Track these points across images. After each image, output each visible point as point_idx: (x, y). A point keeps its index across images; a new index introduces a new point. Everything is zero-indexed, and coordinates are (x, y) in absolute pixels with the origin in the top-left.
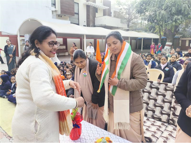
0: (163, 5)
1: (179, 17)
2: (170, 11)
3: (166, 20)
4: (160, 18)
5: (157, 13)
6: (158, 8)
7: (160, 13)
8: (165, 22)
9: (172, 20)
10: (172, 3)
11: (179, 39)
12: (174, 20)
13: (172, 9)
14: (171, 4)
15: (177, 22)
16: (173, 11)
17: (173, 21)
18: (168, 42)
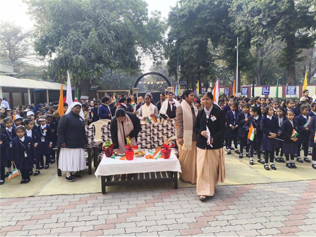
0: (78, 48)
1: (101, 65)
2: (90, 57)
3: (86, 68)
4: (79, 64)
5: (74, 57)
6: (73, 51)
7: (77, 58)
8: (86, 71)
9: (93, 68)
10: (91, 47)
11: (96, 91)
12: (96, 68)
13: (91, 54)
14: (89, 48)
15: (99, 71)
16: (93, 58)
17: (95, 70)
18: (83, 95)
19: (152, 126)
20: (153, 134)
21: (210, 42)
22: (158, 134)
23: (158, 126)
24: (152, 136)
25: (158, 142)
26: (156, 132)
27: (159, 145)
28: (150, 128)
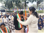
19: (8, 22)
20: (9, 25)
21: (12, 2)
22: (11, 25)
23: (11, 22)
24: (9, 26)
25: (12, 28)
26: (10, 24)
27: (12, 29)
28: (8, 23)
